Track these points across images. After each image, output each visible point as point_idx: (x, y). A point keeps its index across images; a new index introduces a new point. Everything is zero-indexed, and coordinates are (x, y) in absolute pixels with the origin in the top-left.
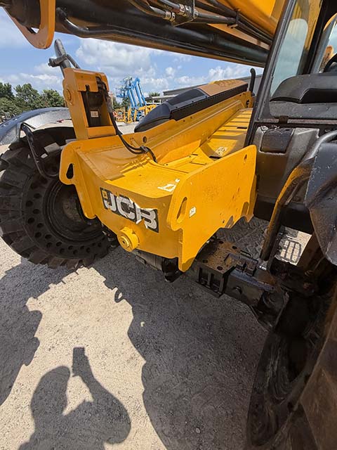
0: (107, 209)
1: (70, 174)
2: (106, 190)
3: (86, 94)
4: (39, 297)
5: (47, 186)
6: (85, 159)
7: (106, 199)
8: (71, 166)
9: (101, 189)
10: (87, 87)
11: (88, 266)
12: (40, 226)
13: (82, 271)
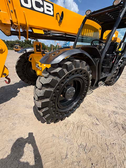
0: (36, 67)
1: (31, 59)
2: (36, 63)
3: (37, 46)
4: (20, 88)
10: (37, 45)
12: (24, 71)
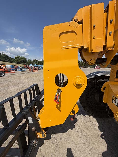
0: (113, 103)
1: (104, 89)
2: (115, 97)
4: (78, 115)
5: (94, 89)
6: (111, 86)
7: (114, 100)
8: (105, 87)
9: (113, 96)
11: (94, 117)
12: (88, 98)
13: (92, 117)
